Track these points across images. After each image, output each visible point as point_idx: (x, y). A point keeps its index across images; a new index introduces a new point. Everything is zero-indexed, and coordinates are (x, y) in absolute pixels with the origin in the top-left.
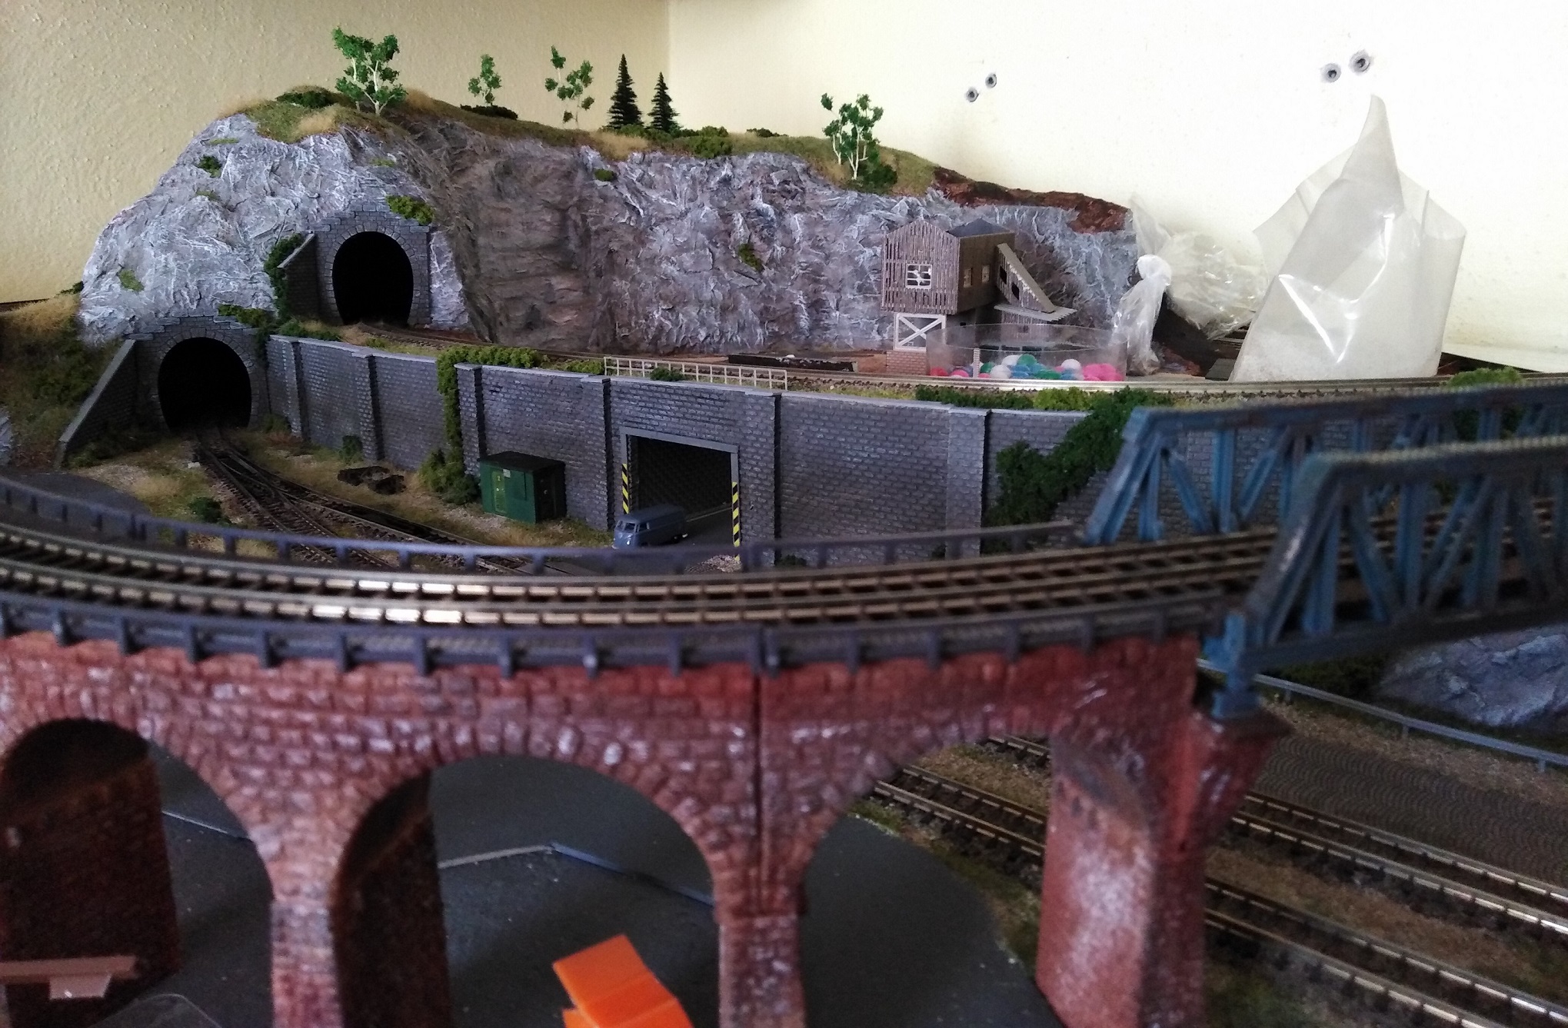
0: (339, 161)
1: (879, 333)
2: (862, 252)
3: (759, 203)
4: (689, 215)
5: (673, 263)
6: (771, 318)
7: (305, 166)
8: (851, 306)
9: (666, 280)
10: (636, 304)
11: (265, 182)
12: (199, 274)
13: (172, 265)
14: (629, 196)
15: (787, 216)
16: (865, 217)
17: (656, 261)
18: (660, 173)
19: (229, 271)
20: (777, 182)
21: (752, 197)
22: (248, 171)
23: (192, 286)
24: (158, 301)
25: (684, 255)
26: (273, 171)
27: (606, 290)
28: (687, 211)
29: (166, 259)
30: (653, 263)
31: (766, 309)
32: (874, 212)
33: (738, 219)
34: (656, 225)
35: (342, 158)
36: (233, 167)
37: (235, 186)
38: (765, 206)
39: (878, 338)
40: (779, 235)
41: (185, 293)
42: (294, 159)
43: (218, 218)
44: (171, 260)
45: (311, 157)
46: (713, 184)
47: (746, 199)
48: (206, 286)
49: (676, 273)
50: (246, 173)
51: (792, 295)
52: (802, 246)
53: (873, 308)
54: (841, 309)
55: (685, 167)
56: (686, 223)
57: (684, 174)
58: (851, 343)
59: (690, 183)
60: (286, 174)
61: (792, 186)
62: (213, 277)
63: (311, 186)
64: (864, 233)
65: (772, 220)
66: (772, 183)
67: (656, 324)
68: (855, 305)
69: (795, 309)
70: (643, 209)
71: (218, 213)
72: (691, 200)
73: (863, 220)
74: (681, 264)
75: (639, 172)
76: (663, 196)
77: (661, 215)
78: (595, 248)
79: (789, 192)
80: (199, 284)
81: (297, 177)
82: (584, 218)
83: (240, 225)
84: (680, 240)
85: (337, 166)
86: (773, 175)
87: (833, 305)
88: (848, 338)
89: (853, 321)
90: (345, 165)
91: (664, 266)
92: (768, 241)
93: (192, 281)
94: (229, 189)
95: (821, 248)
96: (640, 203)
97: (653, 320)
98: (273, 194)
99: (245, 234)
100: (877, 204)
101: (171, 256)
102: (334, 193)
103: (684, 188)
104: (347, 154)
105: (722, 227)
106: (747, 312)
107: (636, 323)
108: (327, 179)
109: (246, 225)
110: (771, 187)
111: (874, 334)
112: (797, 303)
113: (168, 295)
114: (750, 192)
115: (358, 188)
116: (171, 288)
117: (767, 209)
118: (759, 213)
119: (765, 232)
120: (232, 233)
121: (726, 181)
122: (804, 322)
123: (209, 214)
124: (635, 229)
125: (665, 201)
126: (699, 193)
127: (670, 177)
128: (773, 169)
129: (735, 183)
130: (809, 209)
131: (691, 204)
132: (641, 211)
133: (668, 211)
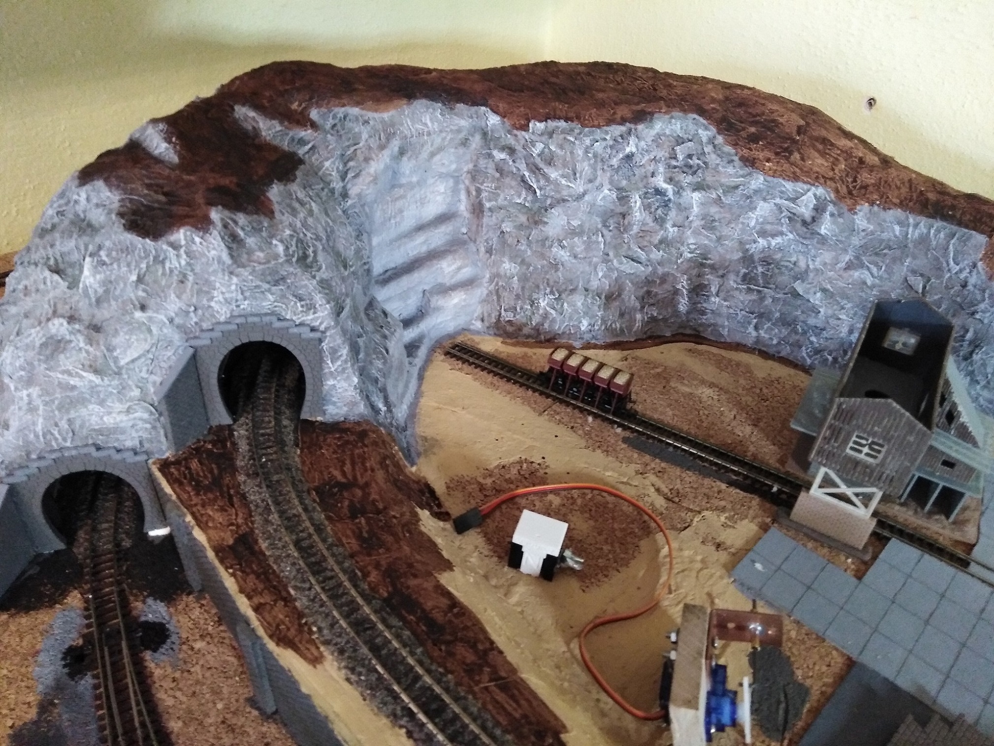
0: (216, 266)
1: (756, 328)
2: (755, 242)
3: (660, 182)
4: (587, 198)
5: (563, 247)
6: (651, 301)
7: (176, 272)
8: (731, 293)
9: (555, 266)
10: (523, 288)
11: (132, 296)
12: (68, 411)
13: (38, 402)
14: (527, 174)
15: (684, 194)
16: (766, 205)
17: (547, 243)
18: (561, 147)
19: (102, 403)
20: (680, 157)
21: (653, 175)
22: (111, 282)
23: (64, 424)
24: (27, 443)
25: (576, 239)
26: (140, 280)
27: (494, 270)
28: (584, 194)
29: (28, 395)
30: (543, 245)
31: (649, 293)
32: (778, 201)
33: (636, 201)
34: (552, 206)
35: (219, 262)
36: (92, 280)
37: (98, 301)
38: (665, 186)
39: (754, 334)
40: (673, 214)
41: (56, 433)
42: (163, 262)
43: (82, 345)
44: (35, 396)
45: (183, 263)
46: (615, 162)
47: (646, 177)
48: (78, 423)
49: (567, 258)
50: (108, 284)
51: (675, 277)
52: (694, 225)
53: (754, 301)
54: (722, 294)
55: (588, 142)
56: (583, 205)
57: (586, 152)
58: (725, 332)
59: (592, 162)
60: (155, 282)
61: (695, 161)
62: (83, 412)
63: (184, 297)
64: (762, 223)
65: (669, 200)
66: (675, 158)
67: (541, 312)
68: (736, 293)
69: (676, 292)
70: (541, 189)
71: (81, 338)
72: (590, 181)
73: (763, 209)
74: (572, 249)
75: (540, 146)
76: (563, 176)
77: (558, 196)
78: (488, 225)
79: (691, 167)
80: (70, 422)
81: (169, 287)
82: (479, 191)
83: (108, 350)
84: (575, 223)
85: (215, 272)
86: (678, 148)
87: (714, 290)
88: (723, 327)
89: (731, 311)
90: (223, 270)
91: (554, 250)
92: (660, 221)
93: (61, 419)
94: (90, 305)
95: (712, 229)
96: (538, 181)
97: (538, 308)
98: (143, 308)
99: (116, 359)
100: (782, 192)
101: (35, 391)
102: (213, 304)
103: (584, 167)
104: (225, 256)
105: (620, 209)
106: (630, 297)
107: (521, 308)
108: (204, 288)
109: (114, 349)
110: (674, 163)
111: (751, 329)
112: (679, 287)
113: (37, 436)
114: (651, 168)
115: (240, 297)
116: (39, 428)
117: (666, 190)
118: (658, 192)
119: (659, 212)
120: (100, 361)
121: (629, 157)
122: (683, 305)
123: (71, 341)
124: (529, 209)
125: (563, 182)
126: (599, 173)
127: (572, 153)
128: (680, 141)
129: (637, 159)
130: (709, 187)
131: (590, 185)
132: (538, 191)
133: (565, 193)
